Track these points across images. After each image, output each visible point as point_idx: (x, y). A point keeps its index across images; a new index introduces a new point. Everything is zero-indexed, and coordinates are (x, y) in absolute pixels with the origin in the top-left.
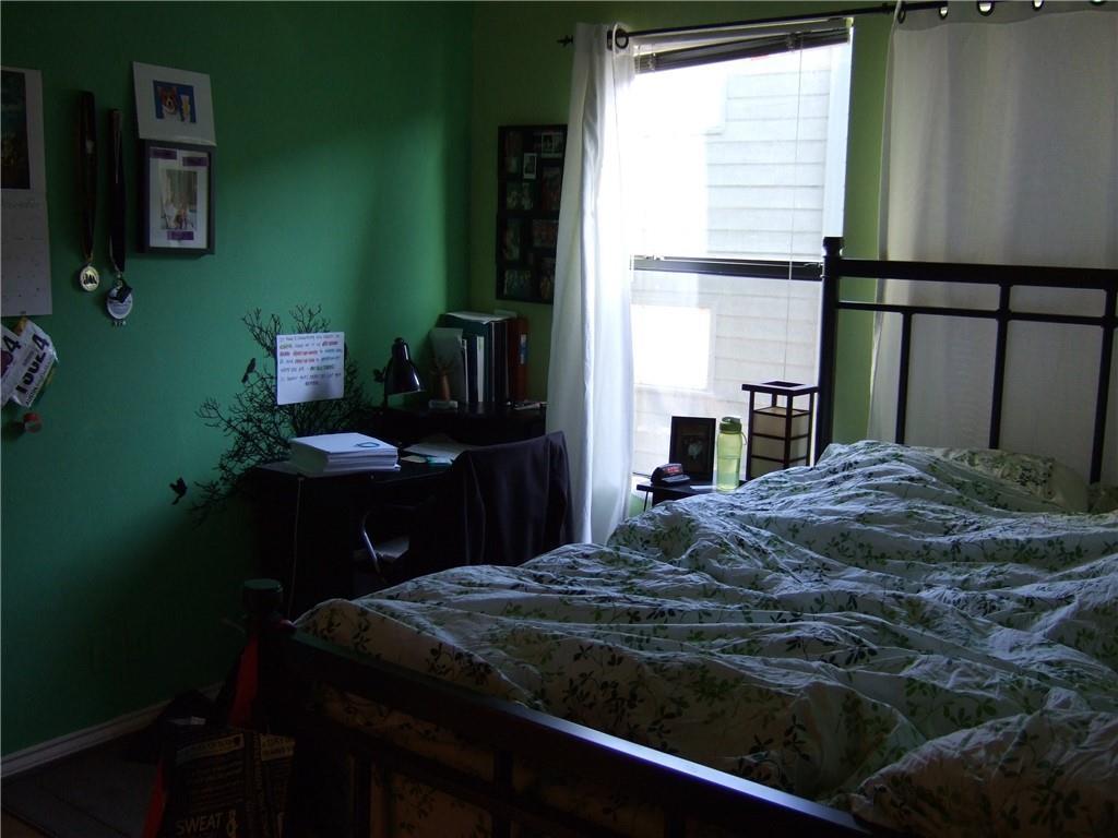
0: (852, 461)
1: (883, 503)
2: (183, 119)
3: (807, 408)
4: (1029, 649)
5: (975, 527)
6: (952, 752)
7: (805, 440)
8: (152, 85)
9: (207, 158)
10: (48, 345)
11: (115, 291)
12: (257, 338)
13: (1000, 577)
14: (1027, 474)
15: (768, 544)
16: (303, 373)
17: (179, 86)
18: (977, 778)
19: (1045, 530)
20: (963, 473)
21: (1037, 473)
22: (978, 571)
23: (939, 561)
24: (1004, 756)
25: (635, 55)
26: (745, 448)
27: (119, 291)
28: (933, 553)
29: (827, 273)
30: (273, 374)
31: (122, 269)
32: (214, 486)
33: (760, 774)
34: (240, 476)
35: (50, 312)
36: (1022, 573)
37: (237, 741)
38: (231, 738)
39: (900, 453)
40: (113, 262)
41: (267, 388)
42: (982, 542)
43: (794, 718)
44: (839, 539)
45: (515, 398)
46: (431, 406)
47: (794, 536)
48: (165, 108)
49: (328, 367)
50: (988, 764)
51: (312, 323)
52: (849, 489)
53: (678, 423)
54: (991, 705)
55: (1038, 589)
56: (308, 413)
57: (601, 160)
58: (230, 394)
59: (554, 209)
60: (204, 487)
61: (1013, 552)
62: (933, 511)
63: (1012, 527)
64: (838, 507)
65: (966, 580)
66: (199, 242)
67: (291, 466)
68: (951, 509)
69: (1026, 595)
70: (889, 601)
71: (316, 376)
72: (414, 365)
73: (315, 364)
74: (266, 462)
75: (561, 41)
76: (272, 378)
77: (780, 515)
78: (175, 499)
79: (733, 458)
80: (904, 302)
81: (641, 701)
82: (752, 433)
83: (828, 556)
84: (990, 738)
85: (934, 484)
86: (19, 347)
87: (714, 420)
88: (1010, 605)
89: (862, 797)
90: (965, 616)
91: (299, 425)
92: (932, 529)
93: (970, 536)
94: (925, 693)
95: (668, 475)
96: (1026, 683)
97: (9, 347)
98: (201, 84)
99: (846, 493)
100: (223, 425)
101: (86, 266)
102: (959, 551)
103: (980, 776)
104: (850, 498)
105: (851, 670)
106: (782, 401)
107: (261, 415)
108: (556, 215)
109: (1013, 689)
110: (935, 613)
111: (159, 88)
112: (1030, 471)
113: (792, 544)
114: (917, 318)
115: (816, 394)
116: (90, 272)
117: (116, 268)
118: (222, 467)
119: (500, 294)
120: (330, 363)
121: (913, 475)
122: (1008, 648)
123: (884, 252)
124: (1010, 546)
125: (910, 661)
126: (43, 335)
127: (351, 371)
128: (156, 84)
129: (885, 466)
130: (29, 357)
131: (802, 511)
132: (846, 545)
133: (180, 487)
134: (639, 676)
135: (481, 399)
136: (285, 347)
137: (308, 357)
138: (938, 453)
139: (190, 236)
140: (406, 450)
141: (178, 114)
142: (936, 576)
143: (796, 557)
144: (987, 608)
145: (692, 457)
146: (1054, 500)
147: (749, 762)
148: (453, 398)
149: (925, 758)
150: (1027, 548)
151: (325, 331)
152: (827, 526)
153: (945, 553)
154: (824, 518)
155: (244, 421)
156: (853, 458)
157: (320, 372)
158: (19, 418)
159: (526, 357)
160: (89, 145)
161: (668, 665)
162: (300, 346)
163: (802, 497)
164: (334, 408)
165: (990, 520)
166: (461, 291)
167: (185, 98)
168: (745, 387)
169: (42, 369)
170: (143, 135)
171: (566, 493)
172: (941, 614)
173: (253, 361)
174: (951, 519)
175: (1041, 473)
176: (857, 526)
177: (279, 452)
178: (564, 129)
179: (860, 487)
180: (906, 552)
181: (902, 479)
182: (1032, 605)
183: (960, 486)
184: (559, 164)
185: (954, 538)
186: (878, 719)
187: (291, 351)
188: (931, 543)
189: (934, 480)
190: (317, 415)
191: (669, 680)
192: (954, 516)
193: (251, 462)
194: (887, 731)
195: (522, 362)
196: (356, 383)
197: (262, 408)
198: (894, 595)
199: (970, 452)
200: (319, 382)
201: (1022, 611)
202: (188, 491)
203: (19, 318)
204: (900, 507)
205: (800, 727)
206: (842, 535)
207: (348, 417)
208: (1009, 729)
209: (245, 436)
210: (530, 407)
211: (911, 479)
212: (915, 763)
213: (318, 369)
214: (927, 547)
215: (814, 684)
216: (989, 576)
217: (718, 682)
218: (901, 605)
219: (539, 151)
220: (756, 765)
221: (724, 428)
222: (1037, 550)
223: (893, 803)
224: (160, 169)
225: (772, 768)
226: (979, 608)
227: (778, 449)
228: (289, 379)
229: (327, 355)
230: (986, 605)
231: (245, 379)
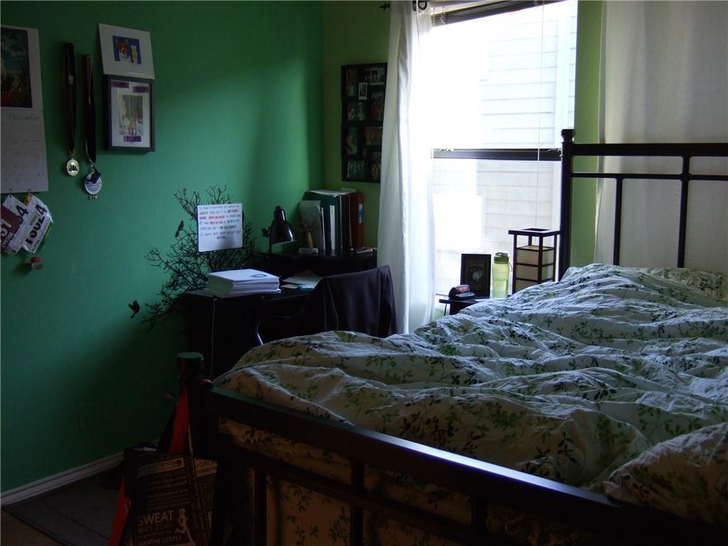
0: (585, 277)
1: (608, 302)
2: (133, 61)
3: (552, 246)
4: (718, 389)
5: (673, 315)
6: (676, 450)
7: (552, 267)
8: (112, 38)
9: (149, 87)
10: (46, 211)
11: (90, 176)
12: (185, 207)
13: (693, 347)
14: (705, 283)
15: (531, 331)
16: (215, 231)
17: (129, 39)
18: (697, 465)
19: (723, 315)
20: (661, 283)
21: (712, 282)
22: (676, 344)
23: (650, 338)
24: (714, 450)
25: (432, 14)
26: (511, 273)
27: (93, 176)
28: (645, 334)
29: (564, 153)
30: (195, 231)
31: (94, 161)
32: (158, 306)
33: (541, 472)
34: (175, 299)
35: (46, 189)
36: (709, 344)
37: (179, 462)
38: (175, 460)
39: (618, 271)
40: (88, 156)
41: (192, 240)
42: (679, 325)
43: (564, 434)
44: (580, 326)
45: (355, 246)
46: (300, 252)
47: (549, 325)
48: (120, 54)
49: (231, 227)
50: (703, 455)
51: (221, 197)
52: (585, 294)
53: (466, 258)
54: (698, 422)
55: (721, 351)
56: (219, 257)
57: (410, 85)
58: (168, 245)
59: (379, 119)
60: (151, 307)
61: (701, 330)
62: (644, 306)
63: (700, 315)
64: (579, 306)
65: (669, 350)
66: (145, 143)
67: (209, 291)
68: (655, 304)
69: (713, 355)
70: (619, 360)
71: (224, 233)
72: (289, 224)
73: (222, 225)
74: (192, 290)
75: (382, 7)
76: (195, 234)
77: (539, 312)
78: (132, 315)
79: (504, 280)
80: (617, 171)
81: (457, 430)
82: (516, 263)
83: (573, 338)
84: (704, 438)
85: (642, 289)
86: (27, 213)
87: (490, 255)
88: (702, 363)
89: (612, 483)
90: (672, 372)
91: (213, 265)
92: (644, 318)
93: (670, 321)
94: (652, 415)
95: (460, 293)
96: (722, 409)
97: (20, 213)
98: (144, 38)
99: (583, 296)
100: (163, 265)
101: (70, 159)
102: (663, 331)
103: (698, 463)
104: (586, 299)
105: (599, 402)
106: (536, 240)
107: (188, 259)
108: (381, 123)
109: (713, 412)
110: (652, 369)
111: (116, 41)
112: (707, 280)
113: (548, 332)
114: (626, 182)
115: (558, 236)
116: (73, 163)
117: (91, 161)
118: (163, 293)
119: (344, 178)
120: (232, 224)
121: (628, 284)
122: (704, 390)
123: (603, 138)
124: (699, 326)
125: (639, 396)
126: (42, 205)
127: (247, 230)
128: (114, 38)
129: (608, 279)
130: (34, 220)
131: (553, 309)
132: (585, 330)
133: (135, 307)
134: (453, 413)
135: (333, 247)
136: (203, 213)
137: (219, 220)
138: (643, 271)
139: (138, 139)
140: (285, 281)
141: (129, 59)
142: (648, 348)
143: (552, 339)
144: (686, 366)
145: (475, 280)
146: (724, 299)
147: (533, 464)
148: (315, 247)
149: (657, 454)
150: (711, 327)
151: (230, 203)
152: (571, 317)
153: (654, 334)
154: (569, 313)
155: (177, 262)
156: (585, 275)
157: (227, 230)
158: (28, 261)
159: (362, 218)
160: (71, 78)
161: (472, 404)
162: (213, 213)
163: (553, 300)
164: (236, 254)
165: (683, 311)
166: (319, 175)
167: (134, 48)
168: (511, 232)
169: (42, 228)
170: (106, 72)
171: (392, 307)
172: (656, 369)
173: (182, 222)
174: (657, 311)
175: (715, 282)
176: (592, 317)
177: (201, 283)
178: (385, 65)
179: (593, 292)
180: (627, 334)
181: (621, 286)
182: (718, 361)
183: (660, 291)
184: (383, 89)
185: (659, 323)
186: (622, 434)
187: (207, 216)
188: (643, 327)
189: (643, 287)
190: (223, 258)
191: (475, 414)
192: (658, 309)
193: (182, 290)
194: (629, 442)
195: (360, 222)
196: (251, 237)
197: (189, 254)
198: (623, 357)
199: (665, 270)
200: (226, 236)
201: (711, 366)
202: (140, 309)
203: (27, 193)
204: (621, 304)
205: (569, 440)
206: (582, 324)
207: (245, 260)
208: (717, 432)
209: (178, 272)
210: (366, 251)
211: (627, 286)
212: (650, 458)
213: (225, 228)
214: (640, 330)
215: (577, 411)
216: (685, 347)
217: (509, 414)
218: (628, 364)
219: (368, 81)
220: (539, 466)
221: (497, 260)
222: (717, 329)
223: (635, 486)
224: (117, 93)
225: (550, 467)
226: (681, 367)
227: (533, 273)
228: (206, 235)
229: (231, 218)
230: (686, 364)
231: (177, 234)
